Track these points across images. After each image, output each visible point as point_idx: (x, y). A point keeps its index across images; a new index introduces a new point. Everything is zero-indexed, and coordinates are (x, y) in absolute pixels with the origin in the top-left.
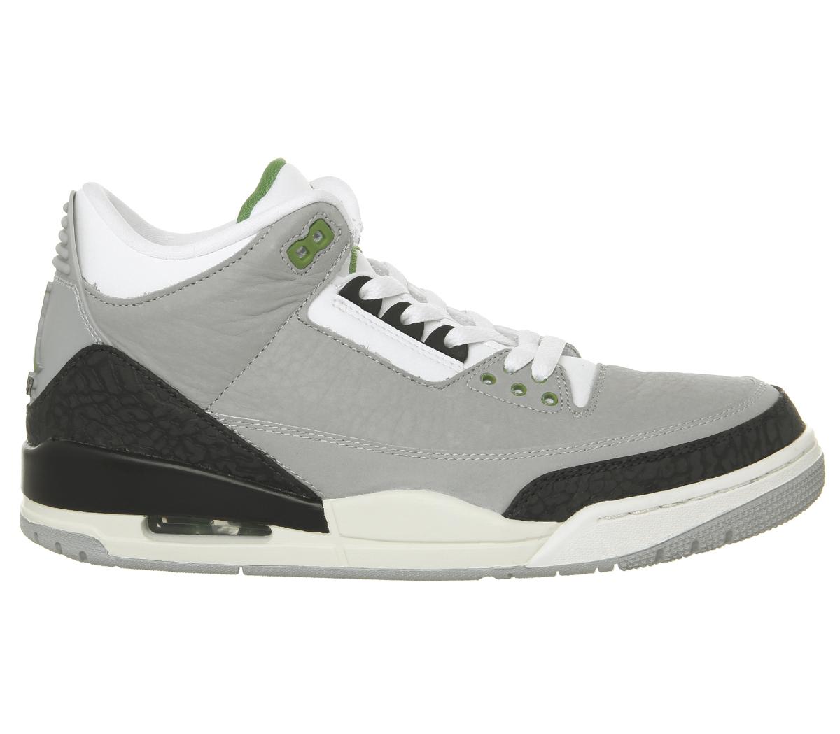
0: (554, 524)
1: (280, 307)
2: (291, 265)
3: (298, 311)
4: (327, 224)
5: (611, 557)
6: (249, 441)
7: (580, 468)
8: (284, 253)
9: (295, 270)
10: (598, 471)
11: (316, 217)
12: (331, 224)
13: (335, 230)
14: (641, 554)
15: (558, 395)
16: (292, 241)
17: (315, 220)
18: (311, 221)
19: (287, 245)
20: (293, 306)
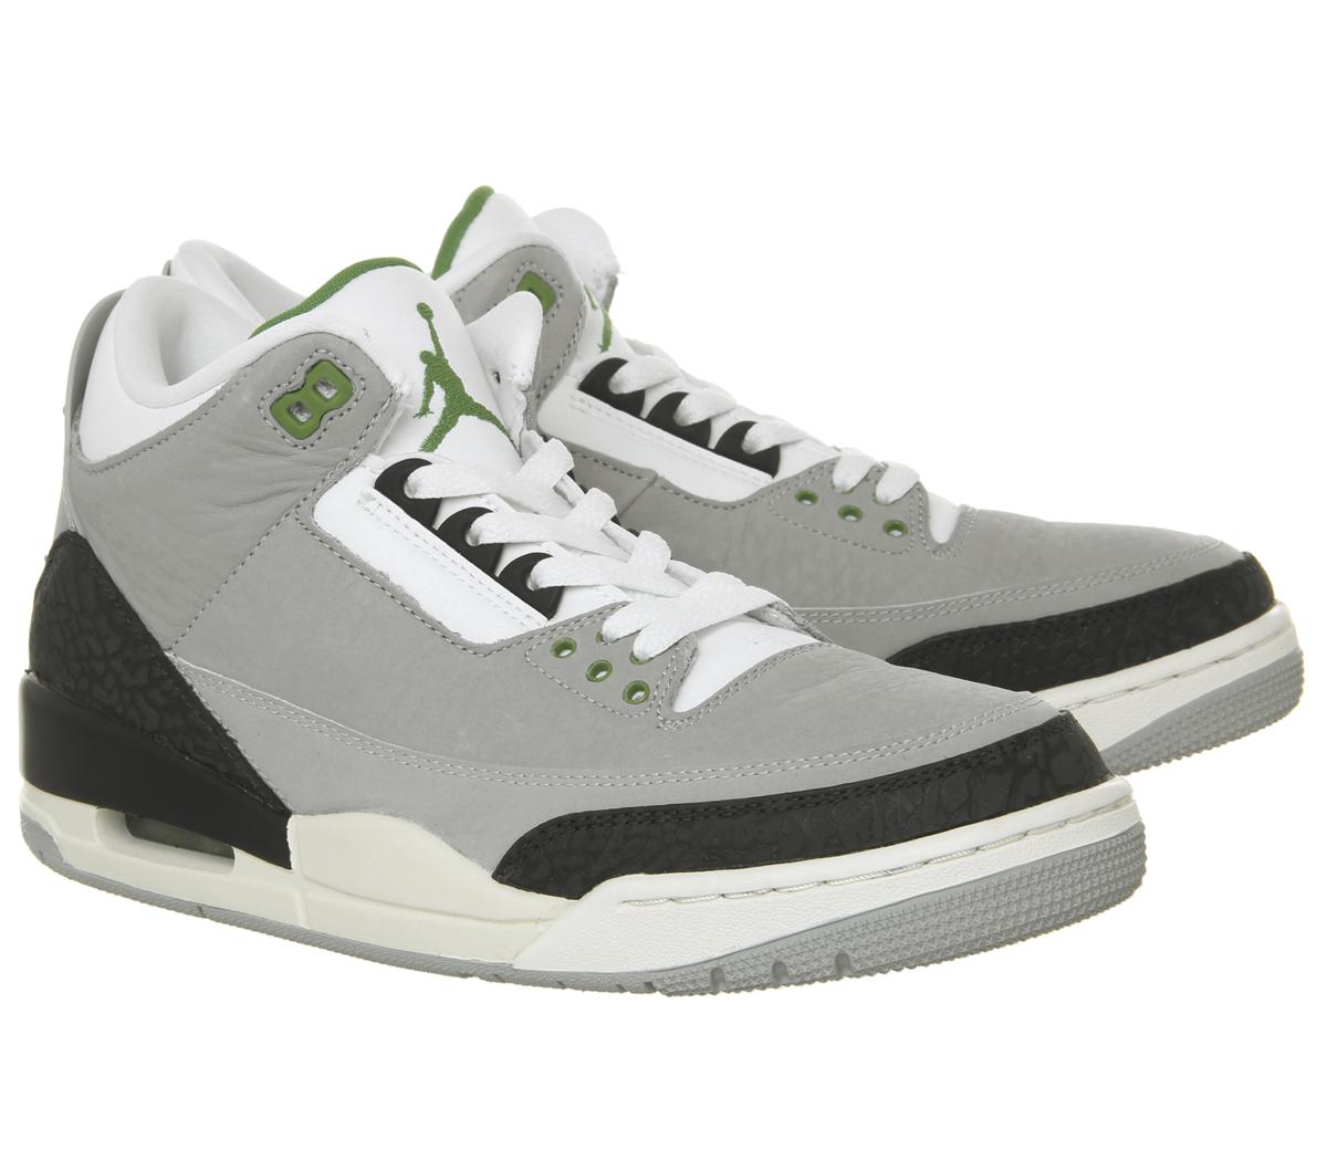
0: (562, 901)
1: (268, 496)
2: (281, 431)
3: (298, 506)
4: (339, 370)
5: (638, 969)
6: (209, 708)
7: (614, 813)
8: (265, 411)
9: (290, 439)
10: (640, 823)
11: (317, 357)
12: (347, 370)
13: (355, 380)
14: (683, 972)
15: (652, 687)
16: (278, 392)
17: (313, 361)
18: (309, 362)
19: (270, 399)
20: (289, 499)
